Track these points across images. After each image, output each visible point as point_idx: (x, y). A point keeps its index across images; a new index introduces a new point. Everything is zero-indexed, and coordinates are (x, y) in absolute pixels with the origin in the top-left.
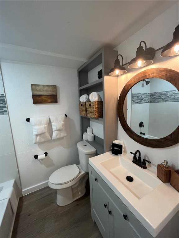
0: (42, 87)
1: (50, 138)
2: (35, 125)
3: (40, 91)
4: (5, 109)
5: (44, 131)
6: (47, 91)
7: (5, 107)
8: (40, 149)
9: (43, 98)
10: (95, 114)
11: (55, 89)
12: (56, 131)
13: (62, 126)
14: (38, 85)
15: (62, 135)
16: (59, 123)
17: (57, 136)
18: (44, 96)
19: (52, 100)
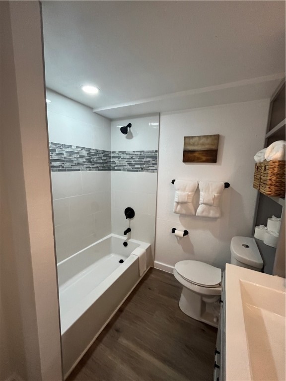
0: (197, 139)
1: (194, 213)
2: (178, 189)
3: (194, 145)
4: (156, 166)
5: (186, 200)
6: (203, 144)
7: (156, 164)
8: (180, 223)
9: (196, 154)
10: (268, 187)
11: (216, 141)
12: (203, 205)
13: (214, 199)
14: (192, 137)
15: (212, 214)
16: (210, 193)
17: (203, 212)
18: (198, 151)
19: (208, 158)
